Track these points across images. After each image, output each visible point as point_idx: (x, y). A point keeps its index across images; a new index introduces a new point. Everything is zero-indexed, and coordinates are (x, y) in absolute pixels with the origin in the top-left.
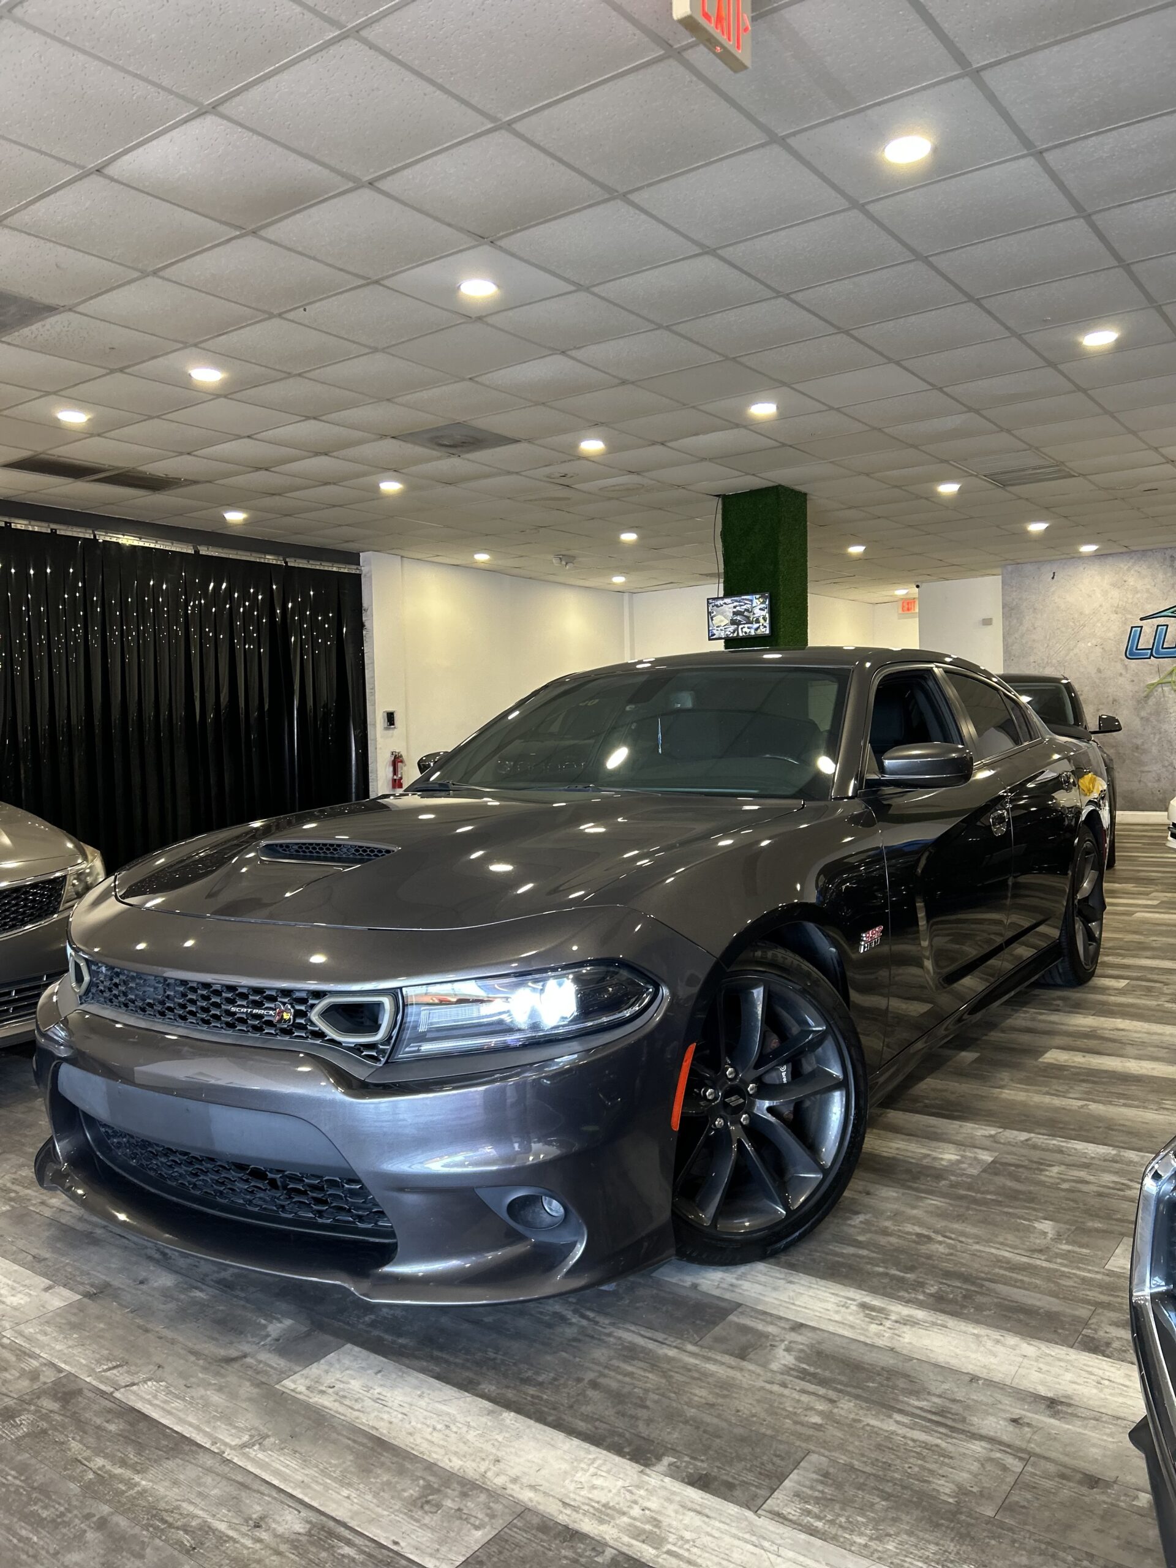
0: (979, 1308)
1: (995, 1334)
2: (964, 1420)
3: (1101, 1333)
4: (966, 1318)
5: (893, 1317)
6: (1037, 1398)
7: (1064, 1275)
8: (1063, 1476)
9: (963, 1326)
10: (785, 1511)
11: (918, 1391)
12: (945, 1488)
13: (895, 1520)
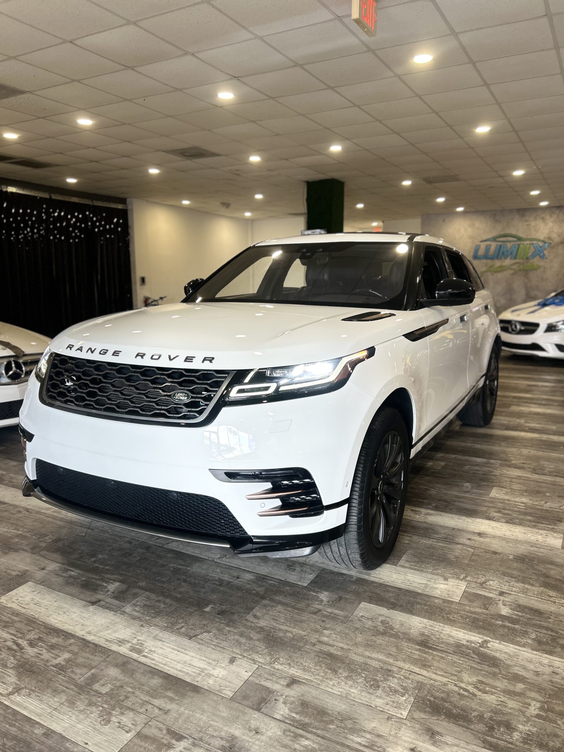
0: (451, 510)
1: (457, 516)
2: (453, 540)
3: (491, 515)
4: (447, 512)
5: (423, 513)
6: (474, 533)
7: (476, 499)
8: (486, 552)
9: (446, 514)
10: (405, 565)
11: (437, 533)
12: (452, 557)
13: (439, 566)
